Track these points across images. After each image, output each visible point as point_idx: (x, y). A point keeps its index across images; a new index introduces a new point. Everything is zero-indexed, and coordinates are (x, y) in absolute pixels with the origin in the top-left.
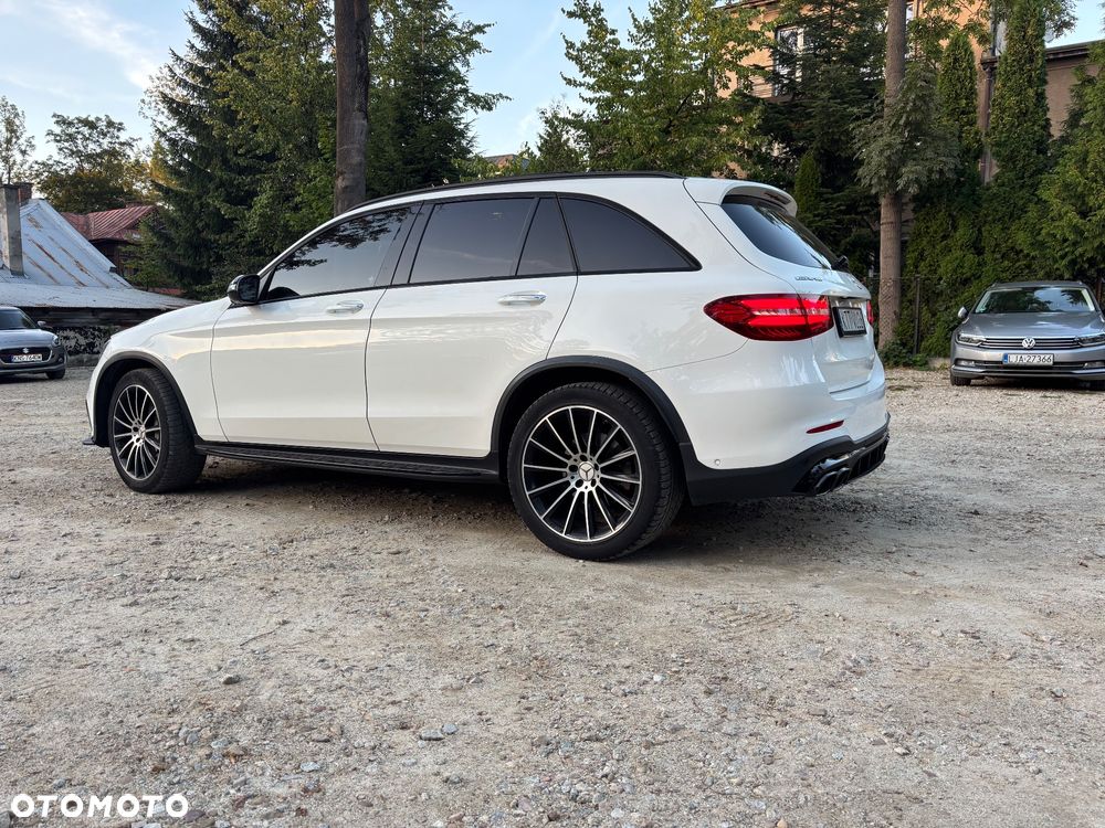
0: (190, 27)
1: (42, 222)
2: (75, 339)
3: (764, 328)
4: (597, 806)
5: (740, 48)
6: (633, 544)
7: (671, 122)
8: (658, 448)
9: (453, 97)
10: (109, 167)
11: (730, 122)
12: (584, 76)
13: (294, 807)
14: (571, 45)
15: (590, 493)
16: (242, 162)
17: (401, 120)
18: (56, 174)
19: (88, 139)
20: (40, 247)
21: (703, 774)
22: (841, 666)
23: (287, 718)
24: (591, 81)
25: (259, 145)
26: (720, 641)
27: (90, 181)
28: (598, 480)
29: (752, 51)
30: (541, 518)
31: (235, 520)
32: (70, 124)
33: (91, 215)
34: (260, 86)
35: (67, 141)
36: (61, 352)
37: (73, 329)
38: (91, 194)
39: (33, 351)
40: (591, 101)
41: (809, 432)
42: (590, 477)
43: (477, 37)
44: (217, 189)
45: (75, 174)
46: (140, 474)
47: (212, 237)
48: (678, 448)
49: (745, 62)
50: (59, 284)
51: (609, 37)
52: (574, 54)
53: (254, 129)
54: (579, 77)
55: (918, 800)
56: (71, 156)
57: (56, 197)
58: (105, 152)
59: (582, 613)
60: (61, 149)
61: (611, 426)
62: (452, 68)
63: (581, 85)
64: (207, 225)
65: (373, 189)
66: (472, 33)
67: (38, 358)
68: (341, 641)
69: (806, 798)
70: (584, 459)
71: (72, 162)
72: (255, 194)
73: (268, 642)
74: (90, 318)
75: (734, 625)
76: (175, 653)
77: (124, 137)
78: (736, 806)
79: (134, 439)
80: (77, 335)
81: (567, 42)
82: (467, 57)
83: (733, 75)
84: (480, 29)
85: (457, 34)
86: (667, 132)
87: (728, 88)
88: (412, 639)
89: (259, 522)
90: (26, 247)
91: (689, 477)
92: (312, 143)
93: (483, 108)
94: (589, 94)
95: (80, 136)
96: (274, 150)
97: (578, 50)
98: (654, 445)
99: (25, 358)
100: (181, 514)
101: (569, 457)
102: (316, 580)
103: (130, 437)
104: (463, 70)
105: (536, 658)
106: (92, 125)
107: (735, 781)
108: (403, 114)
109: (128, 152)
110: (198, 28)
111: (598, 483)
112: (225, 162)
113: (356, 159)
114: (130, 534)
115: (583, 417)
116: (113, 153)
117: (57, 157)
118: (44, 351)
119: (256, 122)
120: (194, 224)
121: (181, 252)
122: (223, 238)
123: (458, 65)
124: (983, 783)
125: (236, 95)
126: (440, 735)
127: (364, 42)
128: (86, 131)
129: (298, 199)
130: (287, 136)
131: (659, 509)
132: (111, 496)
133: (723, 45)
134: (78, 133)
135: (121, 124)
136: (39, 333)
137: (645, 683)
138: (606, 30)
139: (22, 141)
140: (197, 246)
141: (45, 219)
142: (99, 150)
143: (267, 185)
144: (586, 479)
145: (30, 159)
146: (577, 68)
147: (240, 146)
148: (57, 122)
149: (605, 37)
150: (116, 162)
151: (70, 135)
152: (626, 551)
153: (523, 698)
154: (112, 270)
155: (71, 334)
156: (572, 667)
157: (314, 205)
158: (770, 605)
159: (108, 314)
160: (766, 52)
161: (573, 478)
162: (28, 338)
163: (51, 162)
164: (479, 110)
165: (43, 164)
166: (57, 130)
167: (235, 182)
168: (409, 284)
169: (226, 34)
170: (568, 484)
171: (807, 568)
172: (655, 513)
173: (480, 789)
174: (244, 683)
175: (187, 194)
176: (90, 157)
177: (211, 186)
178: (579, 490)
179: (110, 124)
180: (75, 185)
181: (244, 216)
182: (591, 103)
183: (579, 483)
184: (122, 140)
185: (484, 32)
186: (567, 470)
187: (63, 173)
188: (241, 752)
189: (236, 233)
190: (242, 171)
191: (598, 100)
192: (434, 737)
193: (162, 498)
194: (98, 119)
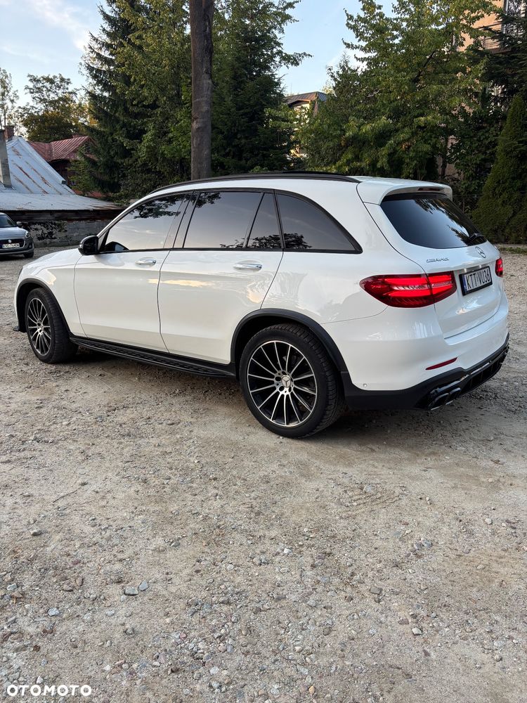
0: (102, 17)
1: (20, 151)
2: (41, 230)
3: (400, 299)
4: (204, 663)
5: (473, 15)
6: (312, 432)
7: (420, 72)
8: (327, 374)
9: (271, 58)
10: (63, 108)
11: (463, 70)
12: (359, 40)
13: (34, 643)
14: (351, 18)
15: (288, 396)
16: (136, 110)
17: (235, 78)
18: (32, 115)
19: (50, 90)
20: (21, 169)
21: (281, 641)
22: (410, 548)
23: (56, 568)
24: (364, 44)
25: (146, 98)
26: (341, 518)
27: (52, 119)
28: (292, 388)
29: (483, 16)
30: (259, 408)
31: (90, 389)
32: (38, 81)
33: (52, 143)
34: (146, 56)
35: (37, 92)
36: (30, 240)
37: (40, 224)
38: (52, 128)
39: (14, 241)
40: (362, 60)
41: (427, 369)
42: (288, 385)
43: (289, 11)
44: (122, 128)
45: (43, 115)
46: (42, 352)
47: (119, 161)
48: (340, 374)
49: (476, 25)
50: (32, 193)
51: (377, 11)
52: (353, 25)
53: (142, 86)
54: (355, 42)
55: (408, 676)
56: (40, 102)
57: (33, 131)
58: (60, 99)
59: (264, 487)
60: (34, 98)
61: (299, 356)
62: (272, 36)
63: (357, 47)
64: (116, 153)
65: (217, 128)
66: (285, 8)
67: (17, 246)
68: (112, 502)
69: (336, 668)
70: (284, 373)
71: (41, 106)
72: (145, 132)
73: (70, 500)
74: (49, 216)
75: (355, 504)
76: (17, 506)
77: (71, 87)
78: (290, 671)
79: (38, 330)
80: (42, 227)
81: (347, 15)
82: (283, 26)
83: (467, 36)
84: (290, 5)
85: (275, 10)
86: (416, 80)
87: (463, 45)
88: (153, 504)
89: (103, 391)
90: (12, 168)
91: (347, 394)
92: (179, 95)
93: (292, 64)
94: (362, 54)
95: (45, 89)
96: (155, 101)
97: (356, 21)
98: (325, 372)
99: (10, 246)
100: (60, 382)
101: (275, 372)
102: (116, 446)
103: (36, 329)
104: (279, 35)
105: (219, 527)
106: (51, 81)
107: (297, 648)
108: (236, 73)
109: (74, 98)
110: (107, 17)
111: (292, 390)
112: (126, 109)
113: (205, 108)
114: (28, 397)
115: (283, 348)
116: (65, 100)
117: (32, 104)
118: (20, 241)
119: (143, 83)
120: (109, 153)
121: (102, 171)
122: (127, 161)
123: (276, 32)
124: (458, 665)
125: (129, 64)
126: (136, 592)
127: (209, 23)
128: (48, 85)
129: (170, 135)
130: (163, 90)
131: (328, 412)
132: (27, 364)
133: (461, 13)
134: (44, 87)
135: (69, 79)
136: (17, 229)
137: (278, 554)
138: (374, 7)
139: (11, 94)
140: (112, 167)
141: (23, 150)
142: (56, 98)
143: (151, 126)
144: (285, 387)
145: (16, 105)
146: (354, 35)
147: (134, 99)
148: (31, 80)
149: (374, 11)
150: (67, 105)
151: (39, 88)
152: (308, 435)
153: (198, 561)
154: (63, 182)
155: (39, 227)
156: (238, 536)
157: (180, 139)
158: (387, 487)
159: (60, 214)
160: (493, 16)
161: (278, 385)
162: (10, 234)
163: (28, 107)
164: (290, 66)
165: (24, 108)
166: (31, 85)
167: (132, 124)
168: (183, 249)
169: (123, 20)
170: (275, 388)
171: (427, 451)
172: (324, 414)
173: (142, 640)
174: (43, 536)
175: (104, 132)
176: (53, 103)
177: (118, 127)
178: (281, 393)
179: (62, 80)
180: (43, 122)
181: (137, 148)
182: (363, 62)
183: (282, 389)
184: (70, 90)
185: (294, 7)
186: (274, 380)
187: (36, 114)
188: (21, 596)
189: (134, 159)
190: (136, 116)
191: (368, 59)
192: (132, 593)
193: (53, 368)
194: (55, 77)
